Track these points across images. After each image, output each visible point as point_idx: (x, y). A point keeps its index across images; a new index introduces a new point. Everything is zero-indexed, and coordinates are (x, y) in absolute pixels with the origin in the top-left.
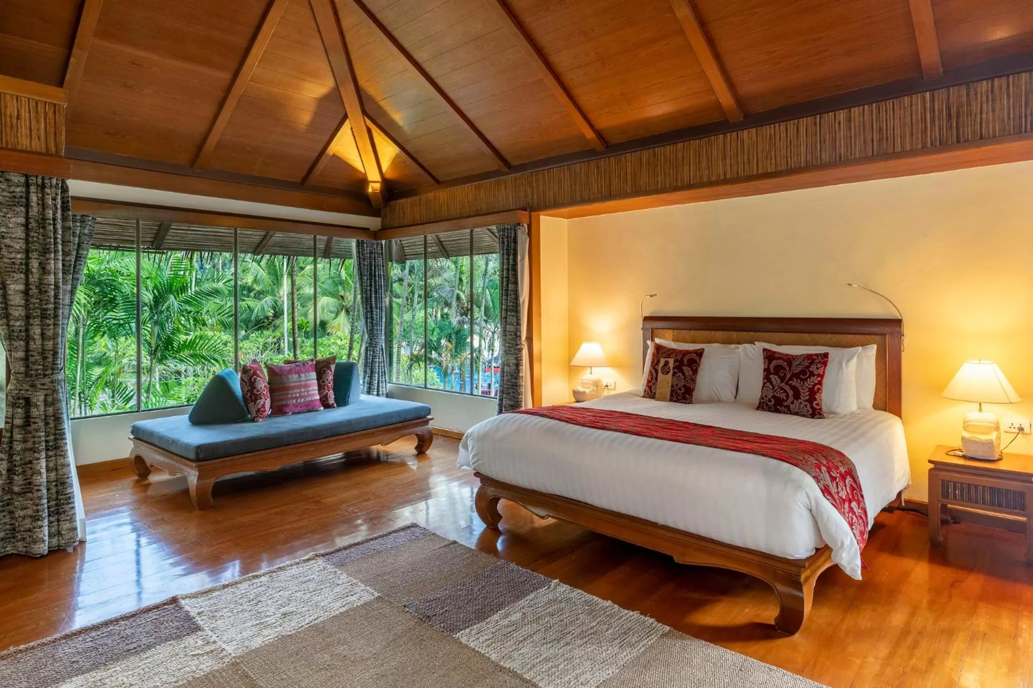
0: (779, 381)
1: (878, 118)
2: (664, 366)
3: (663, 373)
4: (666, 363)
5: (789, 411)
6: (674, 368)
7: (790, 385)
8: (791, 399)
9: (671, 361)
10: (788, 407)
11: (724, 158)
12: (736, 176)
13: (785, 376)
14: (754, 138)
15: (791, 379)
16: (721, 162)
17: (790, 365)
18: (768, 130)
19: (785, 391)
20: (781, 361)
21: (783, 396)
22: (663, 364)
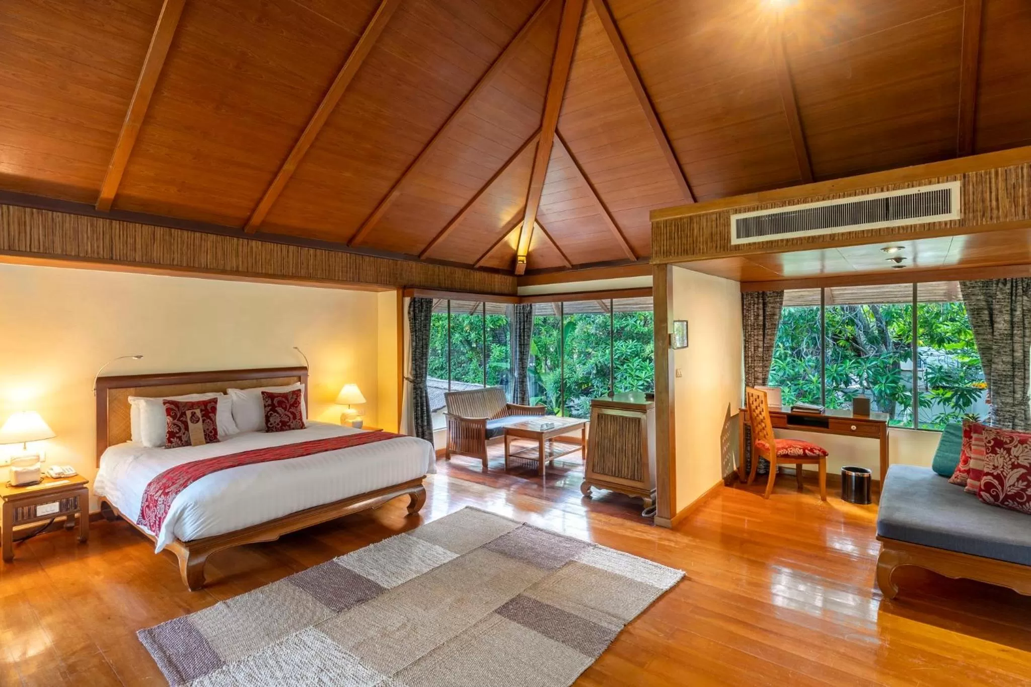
0: (283, 410)
1: (328, 260)
2: (191, 417)
3: (192, 422)
4: (193, 414)
5: (290, 428)
6: (202, 417)
7: (290, 412)
8: (292, 420)
9: (198, 412)
10: (289, 426)
11: (237, 256)
12: (246, 270)
13: (286, 406)
14: (260, 247)
15: (290, 408)
16: (234, 258)
17: (287, 399)
18: (269, 246)
19: (289, 416)
20: (280, 398)
21: (287, 419)
22: (190, 416)
